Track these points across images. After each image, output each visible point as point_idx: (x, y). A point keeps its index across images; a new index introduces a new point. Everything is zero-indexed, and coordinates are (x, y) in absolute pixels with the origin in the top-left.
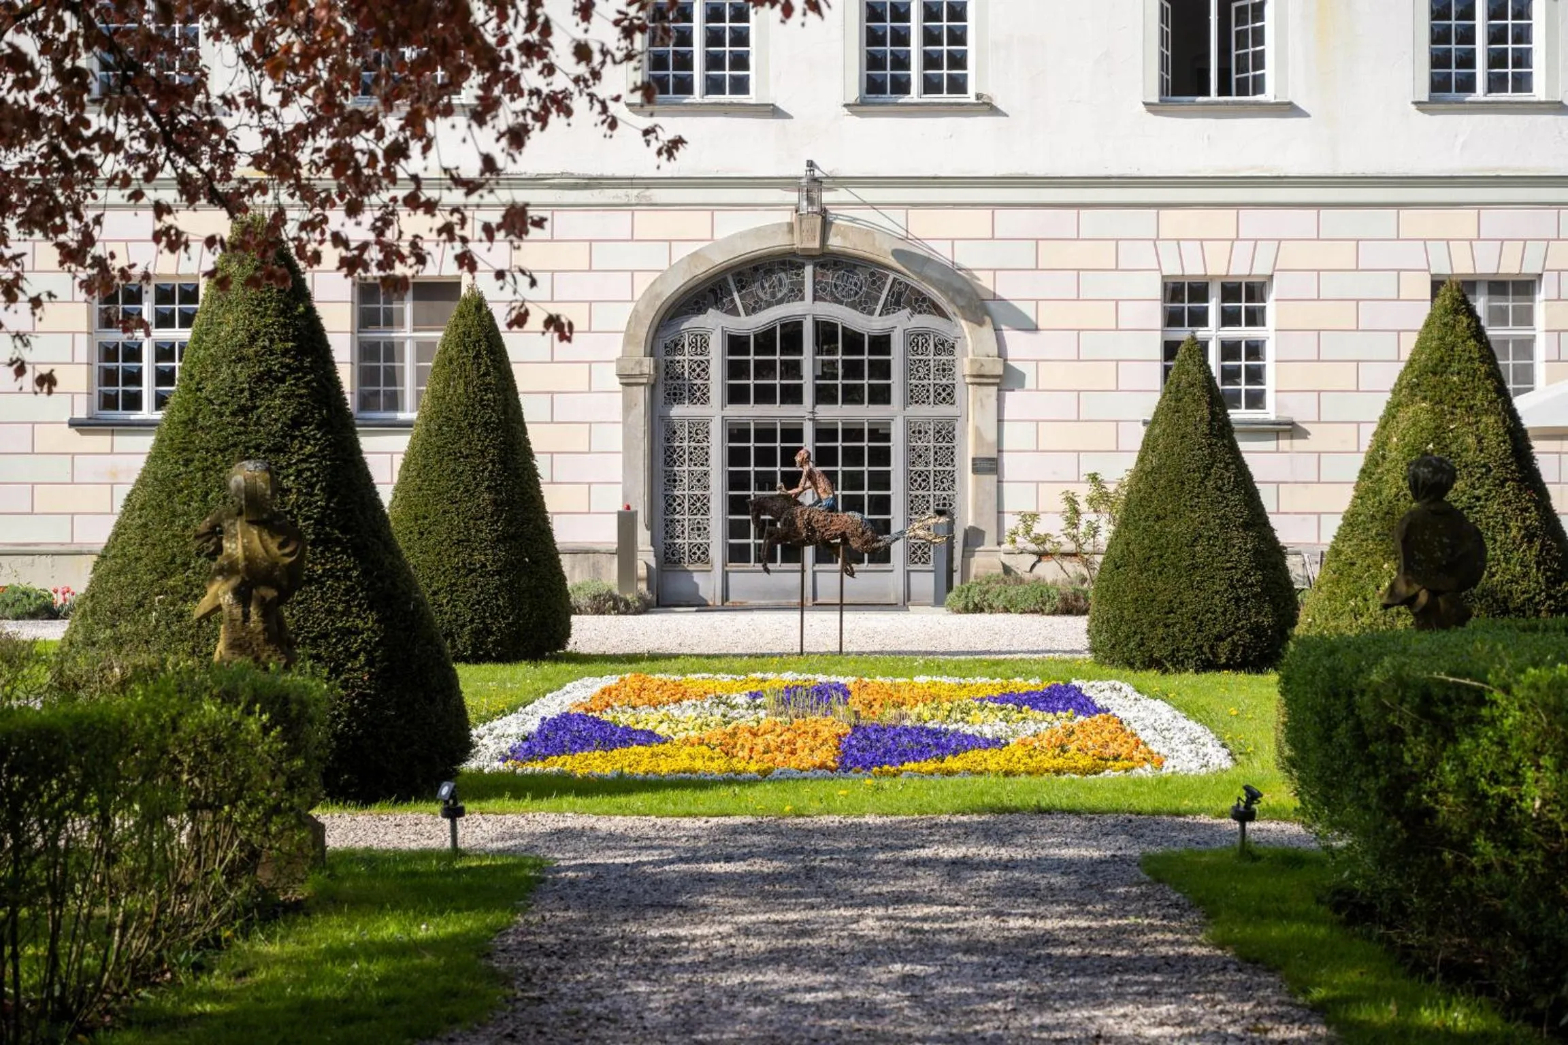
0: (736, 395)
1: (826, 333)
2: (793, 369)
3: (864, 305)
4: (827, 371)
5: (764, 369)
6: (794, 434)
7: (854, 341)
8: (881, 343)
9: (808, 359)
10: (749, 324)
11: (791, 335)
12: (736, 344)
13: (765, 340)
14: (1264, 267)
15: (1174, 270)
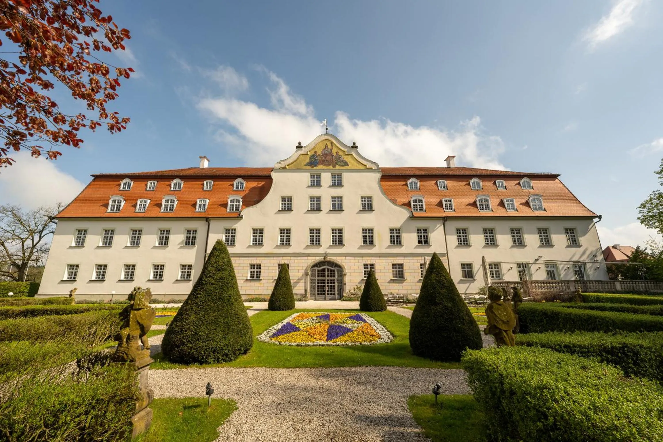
0: (318, 276)
1: (328, 270)
2: (324, 274)
3: (332, 267)
4: (328, 274)
5: (321, 274)
6: (324, 280)
7: (331, 270)
8: (334, 271)
9: (326, 273)
10: (320, 268)
11: (324, 269)
12: (318, 271)
13: (321, 270)
14: (374, 263)
15: (364, 263)
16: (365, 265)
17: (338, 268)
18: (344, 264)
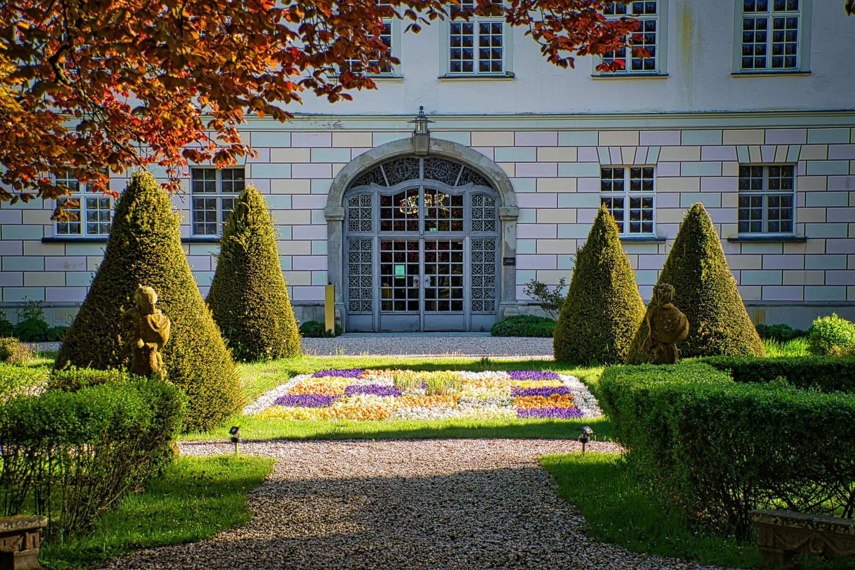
0: (385, 226)
1: (432, 195)
3: (449, 180)
4: (431, 214)
6: (414, 246)
7: (444, 198)
9: (421, 208)
10: (391, 190)
12: (385, 200)
13: (399, 199)
14: (651, 161)
15: (606, 161)
16: (605, 173)
17: (481, 189)
18: (508, 170)
